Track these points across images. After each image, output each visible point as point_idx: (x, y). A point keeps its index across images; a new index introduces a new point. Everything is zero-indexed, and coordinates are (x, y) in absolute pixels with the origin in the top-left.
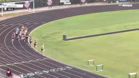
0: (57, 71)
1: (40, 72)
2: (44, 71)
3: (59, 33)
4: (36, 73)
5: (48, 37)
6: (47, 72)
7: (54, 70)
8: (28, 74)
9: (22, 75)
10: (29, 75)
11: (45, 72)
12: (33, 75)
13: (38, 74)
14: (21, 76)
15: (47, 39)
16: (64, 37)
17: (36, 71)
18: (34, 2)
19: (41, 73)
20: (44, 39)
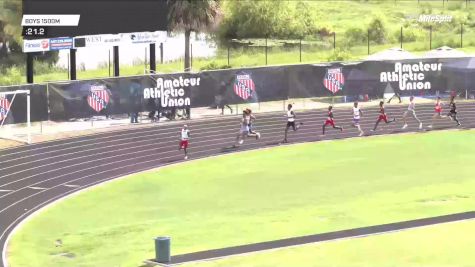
5: (89, 249)
18: (29, 97)
20: (71, 256)
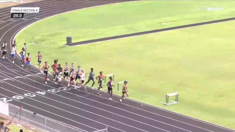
0: (58, 91)
1: (32, 94)
2: (39, 92)
3: (61, 34)
4: (26, 95)
6: (43, 93)
7: (53, 91)
8: (14, 97)
9: (5, 99)
10: (16, 99)
11: (39, 94)
12: (22, 98)
13: (29, 97)
14: (2, 100)
15: (44, 43)
16: (69, 40)
17: (26, 92)
19: (34, 96)
